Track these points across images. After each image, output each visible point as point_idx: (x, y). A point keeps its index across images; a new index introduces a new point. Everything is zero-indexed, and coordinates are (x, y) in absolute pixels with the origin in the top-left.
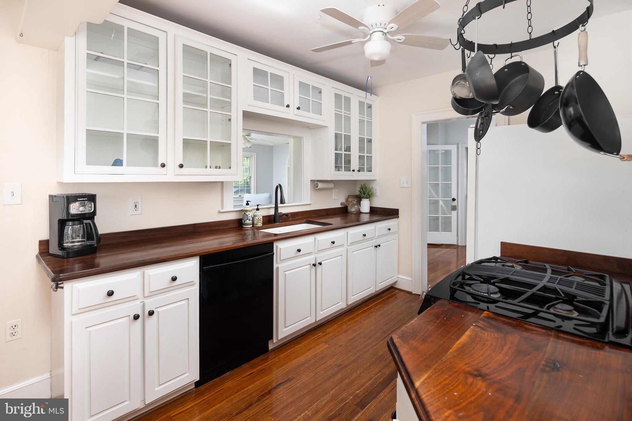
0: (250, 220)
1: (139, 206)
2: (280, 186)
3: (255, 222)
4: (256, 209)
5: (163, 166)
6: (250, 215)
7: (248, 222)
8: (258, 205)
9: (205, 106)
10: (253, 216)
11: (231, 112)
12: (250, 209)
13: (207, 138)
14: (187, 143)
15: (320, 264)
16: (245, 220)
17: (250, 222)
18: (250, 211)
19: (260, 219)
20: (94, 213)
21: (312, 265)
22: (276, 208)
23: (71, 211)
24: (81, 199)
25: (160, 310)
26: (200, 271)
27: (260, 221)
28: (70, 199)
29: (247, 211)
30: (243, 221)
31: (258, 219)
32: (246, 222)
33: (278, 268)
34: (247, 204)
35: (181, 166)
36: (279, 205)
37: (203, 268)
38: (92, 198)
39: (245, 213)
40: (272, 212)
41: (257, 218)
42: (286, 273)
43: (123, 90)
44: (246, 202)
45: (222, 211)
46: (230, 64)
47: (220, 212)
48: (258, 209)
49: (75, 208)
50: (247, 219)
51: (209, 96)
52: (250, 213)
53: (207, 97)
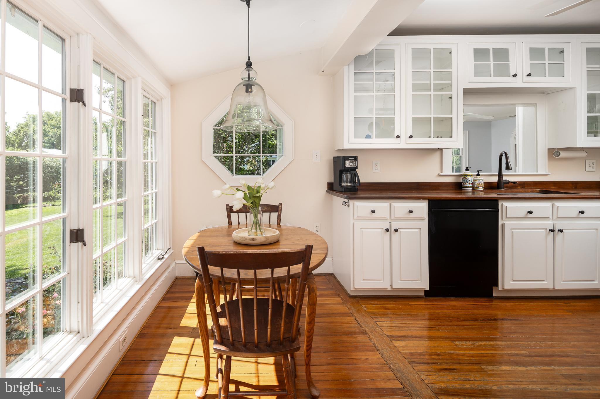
0: (470, 183)
1: (379, 167)
2: (506, 154)
3: (476, 185)
4: (477, 175)
5: (398, 137)
6: (470, 179)
7: (467, 185)
8: (478, 171)
9: (429, 90)
10: (473, 181)
11: (451, 92)
12: (470, 173)
13: (431, 115)
14: (415, 120)
15: (561, 231)
16: (465, 183)
17: (470, 185)
18: (470, 175)
19: (481, 183)
20: (356, 168)
21: (548, 230)
22: (500, 175)
23: (346, 165)
24: (351, 159)
25: (401, 230)
26: (429, 211)
27: (481, 185)
28: (346, 158)
29: (467, 175)
30: (462, 184)
31: (479, 183)
32: (465, 185)
33: (503, 225)
34: (467, 169)
35: (411, 137)
36: (504, 172)
37: (431, 210)
38: (355, 158)
39: (464, 177)
40: (495, 179)
41: (477, 182)
42: (514, 231)
43: (373, 90)
44: (466, 168)
45: (441, 174)
46: (451, 52)
47: (440, 175)
48: (478, 175)
49: (348, 164)
50: (467, 183)
51: (432, 82)
52: (470, 177)
53: (430, 83)
